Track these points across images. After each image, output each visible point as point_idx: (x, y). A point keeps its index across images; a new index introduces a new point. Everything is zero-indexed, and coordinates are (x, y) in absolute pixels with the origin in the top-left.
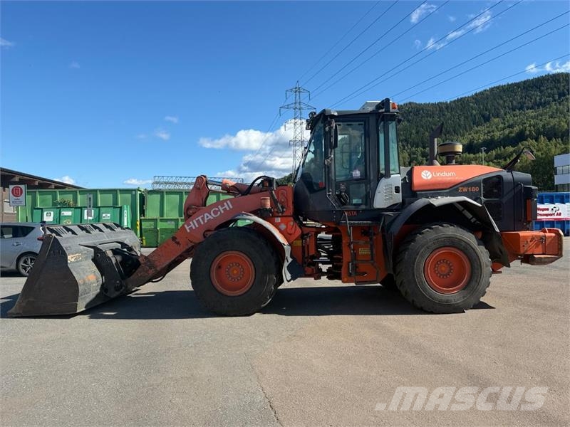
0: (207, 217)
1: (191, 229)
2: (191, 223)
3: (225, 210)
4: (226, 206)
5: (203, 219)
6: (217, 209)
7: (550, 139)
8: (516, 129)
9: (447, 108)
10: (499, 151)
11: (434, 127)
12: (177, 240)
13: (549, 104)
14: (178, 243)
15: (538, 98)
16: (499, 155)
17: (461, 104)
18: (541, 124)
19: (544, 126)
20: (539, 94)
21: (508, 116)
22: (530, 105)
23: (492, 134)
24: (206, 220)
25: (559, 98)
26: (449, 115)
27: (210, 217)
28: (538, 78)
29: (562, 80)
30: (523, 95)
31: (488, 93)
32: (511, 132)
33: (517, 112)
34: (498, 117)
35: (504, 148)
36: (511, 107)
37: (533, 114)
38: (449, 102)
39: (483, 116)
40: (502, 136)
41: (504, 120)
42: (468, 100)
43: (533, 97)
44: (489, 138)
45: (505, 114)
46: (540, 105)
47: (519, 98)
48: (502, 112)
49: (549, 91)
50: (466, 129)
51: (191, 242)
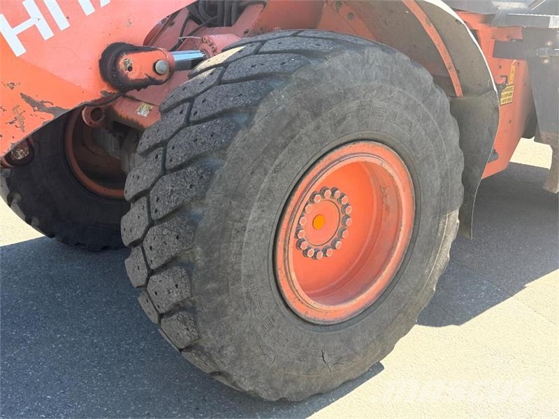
51: (38, 106)
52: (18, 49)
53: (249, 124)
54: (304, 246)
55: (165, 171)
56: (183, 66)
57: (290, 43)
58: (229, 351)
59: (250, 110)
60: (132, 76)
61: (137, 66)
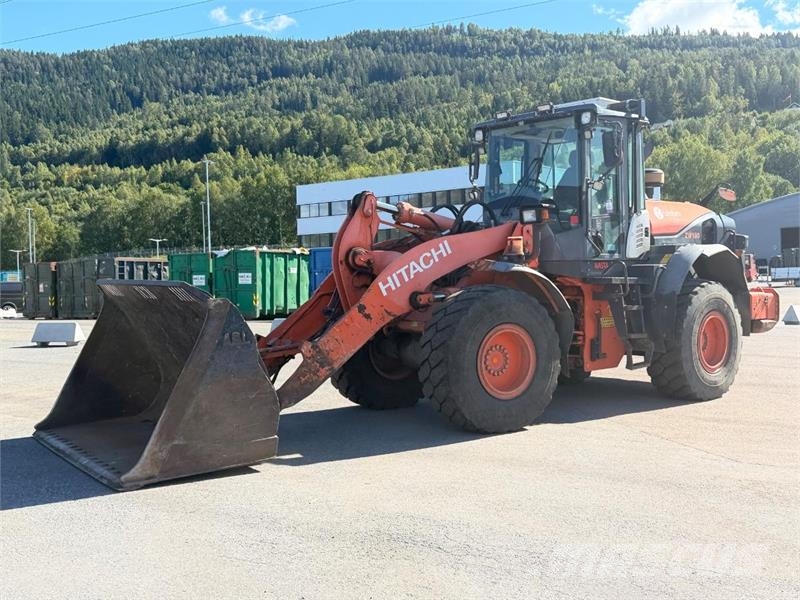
0: (415, 268)
1: (389, 289)
2: (389, 278)
3: (440, 256)
4: (442, 250)
5: (408, 271)
6: (428, 255)
7: (254, 154)
8: (196, 129)
9: (57, 66)
10: (169, 168)
11: (31, 103)
12: (366, 312)
13: (243, 88)
14: (368, 316)
15: (225, 75)
16: (169, 174)
17: (86, 64)
18: (237, 125)
19: (242, 128)
20: (226, 68)
21: (176, 101)
22: (213, 86)
23: (153, 132)
24: (412, 272)
25: (259, 82)
26: (62, 83)
27: (419, 269)
28: (224, 38)
29: (261, 49)
30: (201, 65)
31: (137, 49)
32: (188, 134)
33: (191, 95)
34: (157, 100)
35: (178, 162)
36: (180, 84)
37: (219, 104)
38: (60, 56)
39: (130, 94)
40: (171, 139)
41: (168, 107)
42: (98, 58)
43: (217, 73)
44: (148, 139)
45: (171, 97)
46: (228, 88)
47: (193, 70)
48: (165, 91)
49: (243, 65)
50: (98, 116)
51: (389, 314)
52: (385, 294)
53: (467, 314)
54: (489, 368)
55: (437, 331)
56: (438, 300)
57: (480, 288)
58: (461, 399)
59: (467, 309)
60: (421, 303)
61: (423, 299)
